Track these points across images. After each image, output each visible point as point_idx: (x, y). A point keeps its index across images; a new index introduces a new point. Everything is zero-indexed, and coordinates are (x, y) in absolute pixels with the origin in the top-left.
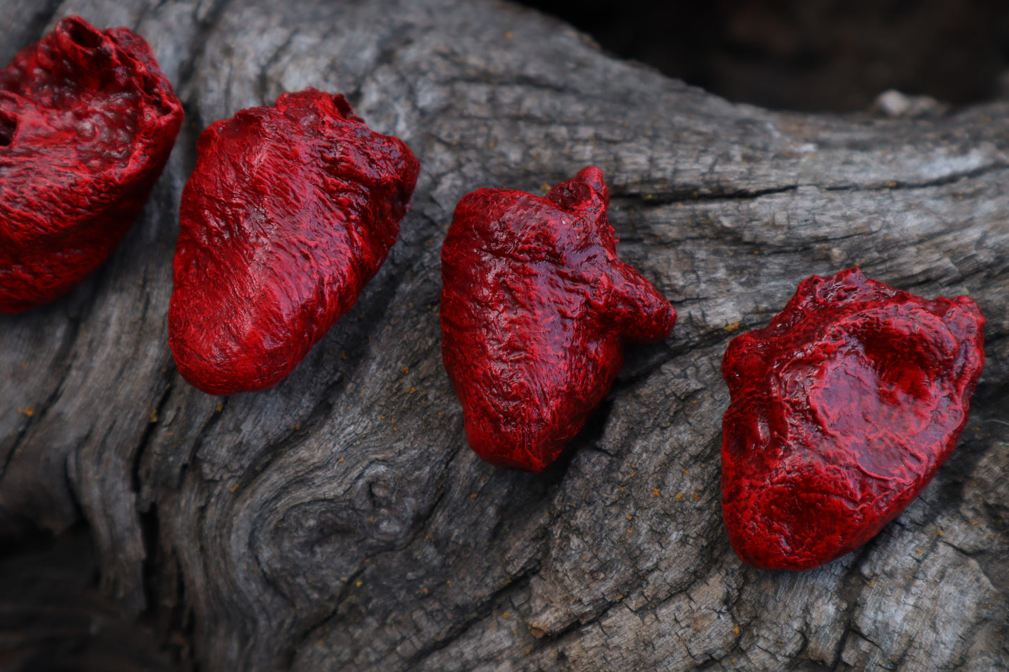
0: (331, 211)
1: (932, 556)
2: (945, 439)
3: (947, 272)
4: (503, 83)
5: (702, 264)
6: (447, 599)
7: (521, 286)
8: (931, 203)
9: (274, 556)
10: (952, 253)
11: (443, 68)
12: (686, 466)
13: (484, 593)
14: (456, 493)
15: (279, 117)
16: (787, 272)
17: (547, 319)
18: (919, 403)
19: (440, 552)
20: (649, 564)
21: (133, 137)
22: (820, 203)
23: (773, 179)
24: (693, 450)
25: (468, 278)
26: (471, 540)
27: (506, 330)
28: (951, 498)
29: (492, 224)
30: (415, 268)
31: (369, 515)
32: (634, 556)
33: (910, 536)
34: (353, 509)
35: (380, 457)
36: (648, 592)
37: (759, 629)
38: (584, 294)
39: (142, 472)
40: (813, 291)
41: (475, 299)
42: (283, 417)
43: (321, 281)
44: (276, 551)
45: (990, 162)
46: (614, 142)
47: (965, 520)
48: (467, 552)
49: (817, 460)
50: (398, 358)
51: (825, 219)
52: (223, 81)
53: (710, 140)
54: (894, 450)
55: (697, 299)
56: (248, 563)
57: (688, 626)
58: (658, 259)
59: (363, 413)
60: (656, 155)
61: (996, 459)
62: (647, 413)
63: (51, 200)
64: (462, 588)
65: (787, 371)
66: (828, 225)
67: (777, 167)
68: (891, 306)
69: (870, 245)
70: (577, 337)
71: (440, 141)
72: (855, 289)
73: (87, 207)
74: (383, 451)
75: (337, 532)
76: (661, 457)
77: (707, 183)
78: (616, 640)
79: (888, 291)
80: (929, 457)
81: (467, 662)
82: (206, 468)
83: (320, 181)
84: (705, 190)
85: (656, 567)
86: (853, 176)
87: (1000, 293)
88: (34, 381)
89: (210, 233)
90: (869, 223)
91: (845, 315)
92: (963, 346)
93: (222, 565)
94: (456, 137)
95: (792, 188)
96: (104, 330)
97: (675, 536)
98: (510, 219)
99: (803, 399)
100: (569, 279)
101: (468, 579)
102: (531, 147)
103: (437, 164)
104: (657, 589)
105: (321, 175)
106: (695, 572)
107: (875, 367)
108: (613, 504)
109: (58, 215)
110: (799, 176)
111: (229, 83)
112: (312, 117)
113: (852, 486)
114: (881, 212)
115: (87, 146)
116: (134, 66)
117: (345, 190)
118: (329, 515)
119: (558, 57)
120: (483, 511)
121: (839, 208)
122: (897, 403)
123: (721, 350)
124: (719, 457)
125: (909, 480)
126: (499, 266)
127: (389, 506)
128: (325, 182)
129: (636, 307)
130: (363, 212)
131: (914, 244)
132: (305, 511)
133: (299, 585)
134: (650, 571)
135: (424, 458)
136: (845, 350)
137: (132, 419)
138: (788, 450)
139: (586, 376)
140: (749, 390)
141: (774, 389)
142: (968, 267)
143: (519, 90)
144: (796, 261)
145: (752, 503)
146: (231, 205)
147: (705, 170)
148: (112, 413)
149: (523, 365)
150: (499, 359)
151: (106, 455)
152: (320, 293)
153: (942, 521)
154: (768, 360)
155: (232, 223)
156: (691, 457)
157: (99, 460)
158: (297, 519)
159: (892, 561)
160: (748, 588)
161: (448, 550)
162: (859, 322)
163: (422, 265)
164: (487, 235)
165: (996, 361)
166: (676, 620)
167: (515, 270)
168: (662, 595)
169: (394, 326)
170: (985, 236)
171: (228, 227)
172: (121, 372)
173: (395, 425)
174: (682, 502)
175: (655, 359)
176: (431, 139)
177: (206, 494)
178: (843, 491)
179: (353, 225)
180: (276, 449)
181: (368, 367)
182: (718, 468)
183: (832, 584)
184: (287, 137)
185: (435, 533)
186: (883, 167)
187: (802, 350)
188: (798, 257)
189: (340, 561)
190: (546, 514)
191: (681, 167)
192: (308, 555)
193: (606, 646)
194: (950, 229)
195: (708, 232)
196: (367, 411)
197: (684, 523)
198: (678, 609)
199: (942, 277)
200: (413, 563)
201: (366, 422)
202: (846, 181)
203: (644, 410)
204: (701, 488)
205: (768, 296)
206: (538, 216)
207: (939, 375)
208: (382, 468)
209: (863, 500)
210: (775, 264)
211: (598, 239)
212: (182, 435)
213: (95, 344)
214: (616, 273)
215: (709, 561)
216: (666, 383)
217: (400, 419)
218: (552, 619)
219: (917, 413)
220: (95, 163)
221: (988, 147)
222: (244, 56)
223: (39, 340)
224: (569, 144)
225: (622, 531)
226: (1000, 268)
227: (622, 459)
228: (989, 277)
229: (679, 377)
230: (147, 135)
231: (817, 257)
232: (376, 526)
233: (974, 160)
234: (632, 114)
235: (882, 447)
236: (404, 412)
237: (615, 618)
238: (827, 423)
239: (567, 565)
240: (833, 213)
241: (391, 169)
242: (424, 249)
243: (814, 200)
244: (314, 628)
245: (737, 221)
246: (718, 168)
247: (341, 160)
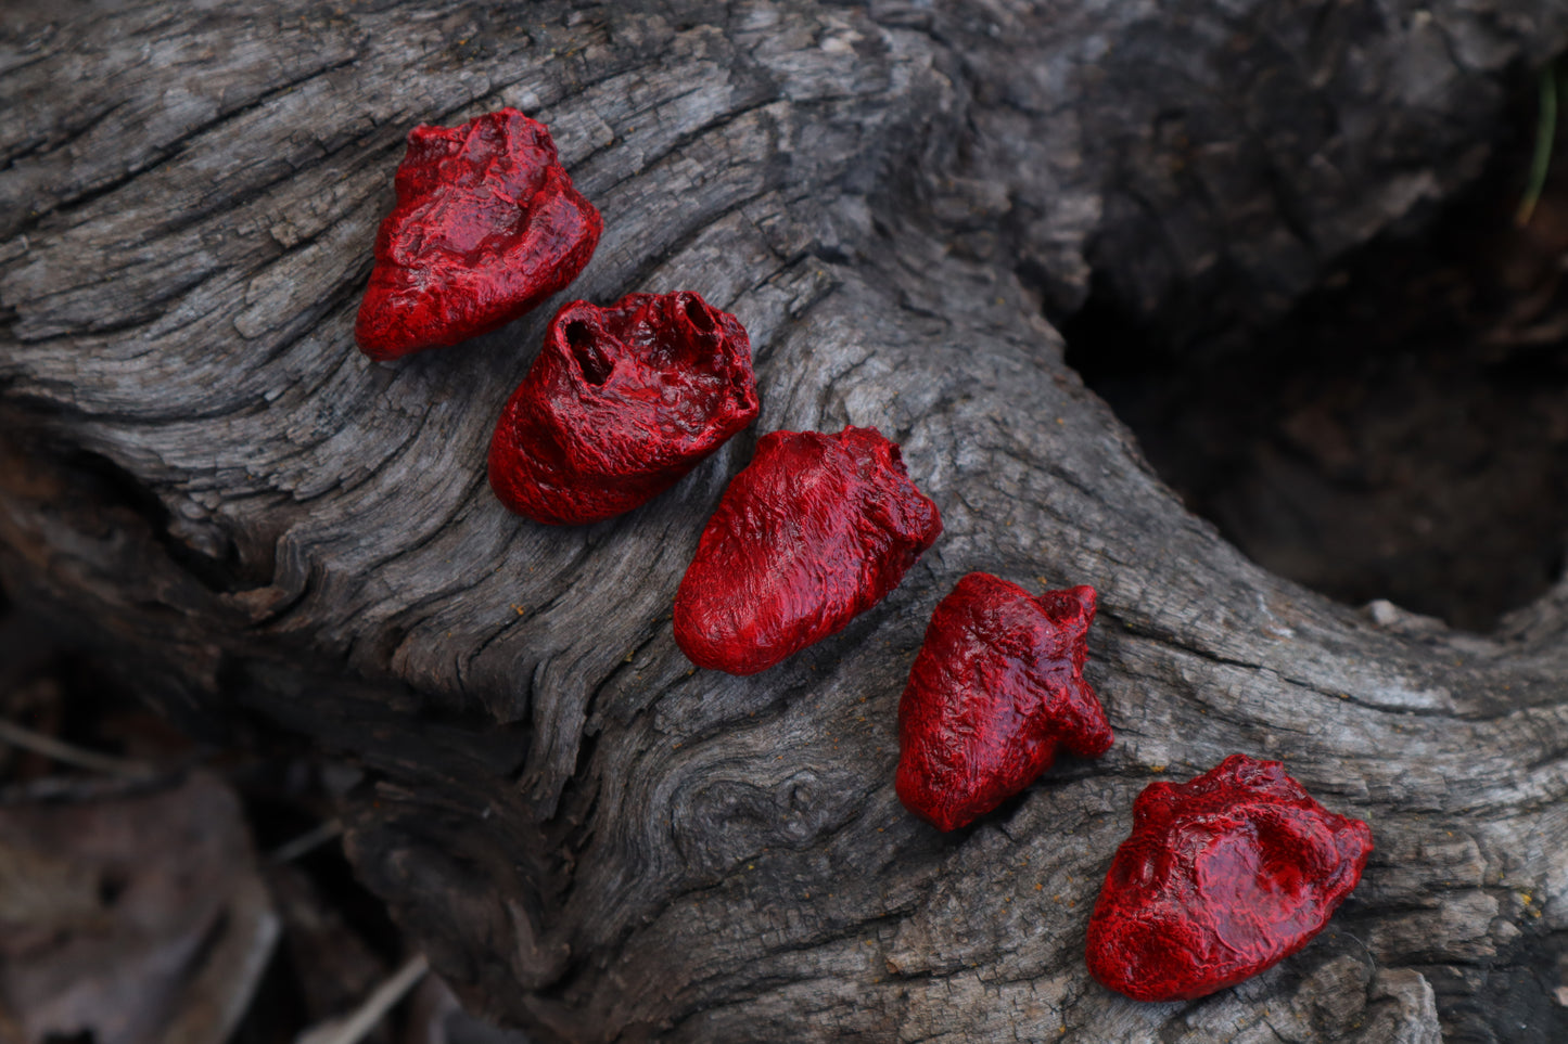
0: (854, 545)
1: (1251, 1030)
2: (1298, 936)
3: (1359, 793)
4: (1038, 468)
5: (1152, 704)
6: (823, 910)
7: (991, 673)
8: (1370, 726)
9: (688, 816)
10: (1370, 779)
11: (991, 434)
12: (1072, 874)
13: (858, 916)
14: (866, 823)
15: (841, 451)
16: (1223, 740)
17: (1003, 707)
18: (1288, 898)
19: (832, 867)
20: (1009, 946)
21: (708, 419)
22: (1274, 690)
23: (1242, 652)
24: (1083, 862)
25: (950, 648)
26: (863, 867)
27: (964, 704)
28: (1287, 988)
29: (986, 611)
30: (903, 612)
31: (784, 812)
32: (999, 934)
33: (1240, 1006)
34: (773, 802)
35: (814, 767)
36: (1000, 969)
37: (1082, 1035)
38: (1041, 698)
39: (600, 700)
40: (1234, 769)
41: (948, 669)
42: (743, 701)
43: (825, 603)
44: (691, 812)
45: (1440, 706)
46: (1118, 563)
47: (1292, 1010)
48: (856, 875)
49: (1183, 914)
50: (860, 687)
51: (1273, 706)
52: (794, 380)
53: (1203, 592)
54: (1250, 929)
55: (1136, 733)
56: (663, 815)
57: (1023, 1011)
58: (1117, 685)
59: (813, 723)
60: (1150, 590)
61: (1337, 969)
62: (1056, 816)
63: (620, 447)
64: (839, 905)
65: (1186, 829)
66: (1274, 712)
67: (1251, 642)
68: (1294, 808)
69: (1303, 744)
70: (1021, 732)
71: (964, 502)
72: (1270, 780)
73: (647, 465)
74: (818, 763)
75: (750, 815)
76: (1054, 858)
77: (1184, 634)
78: (957, 1000)
79: (1299, 793)
80: (1279, 945)
81: (820, 970)
82: (659, 720)
83: (855, 519)
84: (1180, 640)
85: (1014, 951)
86: (1314, 675)
87: (1397, 828)
88: (535, 585)
89: (745, 526)
90: (1309, 725)
91: (1253, 801)
92: (1343, 865)
93: (640, 808)
94: (980, 505)
95: (1255, 667)
96: (614, 565)
97: (1040, 930)
98: (1003, 613)
99: (1191, 858)
100: (1034, 681)
101: (848, 900)
102: (1043, 538)
103: (955, 523)
104: (1008, 969)
105: (857, 514)
106: (1045, 968)
107: (1261, 854)
108: (998, 883)
109: (621, 462)
110: (1267, 658)
111: (798, 384)
112: (868, 460)
113: (1204, 945)
114: (1324, 719)
115: (666, 410)
116: (732, 359)
117: (872, 533)
118: (750, 799)
119: (1097, 458)
120: (883, 847)
121: (1289, 701)
122: (1268, 890)
123: (1142, 785)
124: (1103, 877)
125: (1254, 959)
126: (979, 648)
127: (805, 811)
128: (859, 521)
129: (1081, 723)
130: (881, 557)
131: (1341, 757)
132: (731, 788)
133: (699, 849)
134: (1008, 952)
135: (851, 782)
136: (1242, 830)
137: (610, 652)
138: (1162, 895)
139: (1016, 767)
140: (1149, 832)
141: (1170, 840)
142: (1379, 795)
143: (1051, 480)
144: (1234, 734)
145: (1115, 928)
146: (773, 512)
147: (1186, 621)
148: (593, 640)
149: (967, 740)
150: (950, 727)
151: (574, 674)
152: (819, 613)
153: (1272, 1004)
154: (1175, 813)
155: (768, 527)
156: (1080, 868)
157: (566, 677)
158: (721, 793)
159: (1216, 1022)
160: (1085, 998)
161: (840, 868)
162: (1262, 811)
163: (910, 611)
164: (979, 618)
165: (1371, 885)
166: (1014, 1002)
167: (992, 657)
168: (1010, 976)
169: (866, 657)
170: (1404, 773)
171: (762, 529)
172: (615, 608)
173: (836, 744)
174: (1057, 903)
175: (1081, 771)
176: (956, 497)
177: (649, 741)
178: (1195, 947)
179: (869, 565)
180: (726, 726)
181: (831, 684)
182: (1099, 886)
183: (1158, 1022)
184: (842, 473)
185: (835, 849)
186: (1344, 676)
187: (1206, 818)
188: (1237, 730)
189: (741, 841)
190: (937, 869)
191: (1167, 610)
192: (717, 826)
193: (946, 1001)
194: (1378, 755)
195: (1168, 677)
196: (816, 723)
197: (1052, 922)
198: (1020, 993)
199: (1353, 795)
200: (804, 866)
201: (812, 732)
202: (1306, 678)
203: (1054, 812)
204: (1078, 897)
205: (1198, 754)
206: (1028, 618)
207: (1313, 880)
208: (812, 778)
209: (1209, 961)
210: (1215, 728)
211: (1071, 655)
212: (649, 683)
213: (601, 574)
214: (1075, 688)
215: (1061, 962)
216: (1082, 796)
217: (842, 741)
218: (908, 961)
219: (1282, 905)
220: (669, 429)
221: (1444, 692)
222: (821, 362)
223: (552, 551)
224: (1077, 549)
225: (997, 908)
226: (1407, 807)
227: (1020, 846)
228: (1394, 810)
229: (1095, 794)
230: (721, 422)
231: (1254, 736)
232: (786, 824)
233: (1427, 700)
234: (1144, 540)
235: (1242, 922)
236: (847, 736)
237: (962, 980)
238: (1203, 886)
239: (939, 920)
240: (1282, 704)
241: (919, 529)
242: (916, 597)
243: (1270, 686)
244: (695, 890)
245: (1197, 678)
246: (1198, 623)
247: (880, 508)
